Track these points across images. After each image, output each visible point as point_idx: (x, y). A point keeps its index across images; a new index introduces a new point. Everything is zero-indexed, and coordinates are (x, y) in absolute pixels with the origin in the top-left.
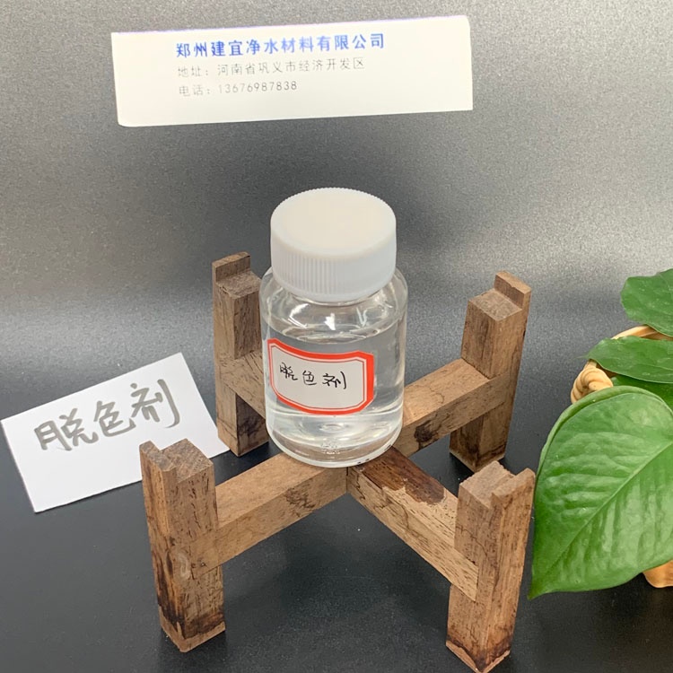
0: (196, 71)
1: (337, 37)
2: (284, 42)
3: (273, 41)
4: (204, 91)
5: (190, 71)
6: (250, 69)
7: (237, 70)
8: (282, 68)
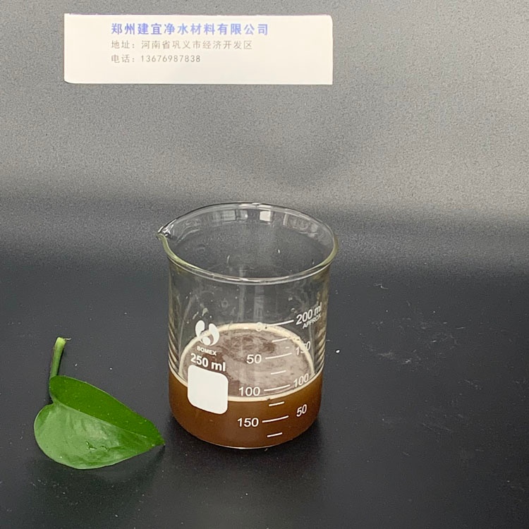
0: (126, 45)
1: (232, 25)
2: (193, 26)
3: (185, 25)
4: (131, 59)
5: (121, 45)
6: (166, 45)
7: (156, 45)
8: (191, 45)
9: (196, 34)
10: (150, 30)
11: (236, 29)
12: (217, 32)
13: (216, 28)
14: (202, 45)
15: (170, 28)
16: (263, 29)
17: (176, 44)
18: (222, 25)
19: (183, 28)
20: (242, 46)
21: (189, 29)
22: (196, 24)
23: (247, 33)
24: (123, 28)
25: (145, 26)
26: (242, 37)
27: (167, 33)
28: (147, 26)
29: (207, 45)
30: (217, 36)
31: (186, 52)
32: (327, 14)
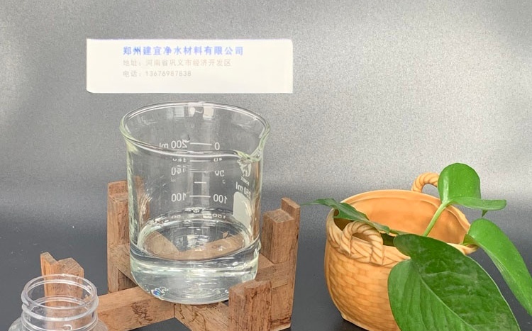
0: (134, 63)
1: (216, 47)
2: (185, 48)
3: (179, 48)
4: (138, 75)
5: (130, 63)
6: (165, 63)
7: (157, 63)
8: (184, 63)
9: (188, 54)
10: (153, 51)
11: (219, 50)
12: (204, 53)
13: (203, 49)
14: (192, 63)
15: (168, 50)
16: (239, 50)
17: (173, 62)
18: (208, 47)
20: (223, 64)
21: (182, 50)
22: (188, 47)
23: (227, 54)
24: (132, 50)
27: (166, 53)
28: (150, 48)
29: (196, 63)
30: (204, 56)
31: (180, 68)
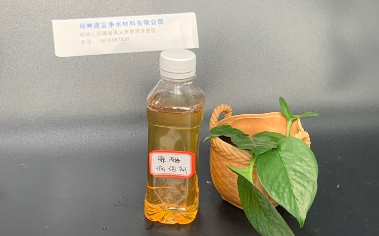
0: (88, 35)
2: (124, 23)
3: (119, 22)
4: (92, 42)
5: (85, 35)
6: (110, 33)
7: (105, 33)
8: (123, 32)
9: (126, 26)
10: (100, 25)
11: (147, 22)
12: (137, 25)
13: (136, 22)
14: (129, 32)
15: (111, 24)
16: (161, 21)
17: (116, 32)
18: (139, 21)
19: (118, 24)
20: (150, 31)
21: (121, 24)
22: (125, 21)
23: (152, 24)
24: (86, 25)
25: (98, 24)
26: (150, 26)
27: (110, 26)
28: (99, 24)
29: (132, 31)
30: (137, 27)
31: (121, 36)
32: (193, 12)
